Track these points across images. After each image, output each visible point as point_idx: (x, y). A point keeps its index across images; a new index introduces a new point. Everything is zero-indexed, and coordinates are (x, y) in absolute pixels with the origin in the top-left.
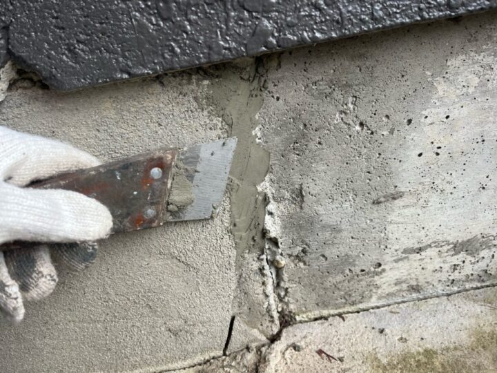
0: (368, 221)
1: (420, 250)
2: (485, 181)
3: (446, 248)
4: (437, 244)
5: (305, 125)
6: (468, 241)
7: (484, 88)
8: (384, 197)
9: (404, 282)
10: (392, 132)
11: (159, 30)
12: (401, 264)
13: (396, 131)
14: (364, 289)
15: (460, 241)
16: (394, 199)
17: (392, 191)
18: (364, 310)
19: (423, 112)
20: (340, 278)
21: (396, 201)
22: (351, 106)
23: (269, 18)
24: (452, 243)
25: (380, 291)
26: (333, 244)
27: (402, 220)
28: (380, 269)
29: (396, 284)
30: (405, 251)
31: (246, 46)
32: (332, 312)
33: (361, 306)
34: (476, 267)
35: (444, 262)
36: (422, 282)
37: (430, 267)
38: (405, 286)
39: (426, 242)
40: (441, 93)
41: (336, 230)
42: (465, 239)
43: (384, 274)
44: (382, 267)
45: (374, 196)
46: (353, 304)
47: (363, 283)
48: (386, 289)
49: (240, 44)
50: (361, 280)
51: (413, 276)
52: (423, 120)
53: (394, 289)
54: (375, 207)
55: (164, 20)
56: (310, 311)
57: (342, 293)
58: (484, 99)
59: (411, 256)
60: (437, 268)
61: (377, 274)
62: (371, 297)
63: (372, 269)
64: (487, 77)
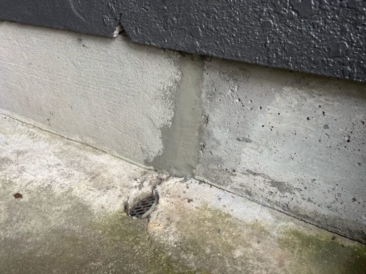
0: (233, 147)
1: (255, 174)
2: (293, 156)
3: (268, 180)
4: (263, 175)
5: (215, 90)
6: (280, 183)
7: (300, 108)
8: (243, 138)
9: (245, 186)
10: (252, 109)
11: (163, 32)
12: (244, 176)
13: (253, 110)
14: (226, 179)
15: (276, 180)
16: (247, 141)
17: (247, 137)
18: (223, 189)
19: (268, 106)
20: (215, 167)
21: (248, 143)
22: (236, 90)
23: (199, 41)
24: (271, 179)
25: (232, 184)
26: (216, 149)
27: (249, 154)
28: (234, 173)
29: (240, 185)
30: (248, 171)
31: (188, 48)
32: (209, 182)
33: (222, 187)
34: (282, 199)
35: (266, 187)
36: (253, 192)
37: (258, 186)
38: (244, 189)
39: (258, 171)
40: (277, 101)
41: (218, 143)
42: (278, 181)
43: (236, 177)
44: (235, 173)
45: (238, 135)
46: (219, 184)
47: (225, 176)
48: (235, 185)
49: (187, 47)
50: (225, 174)
51: (249, 186)
52: (267, 110)
53: (239, 187)
54: (238, 141)
55: (165, 29)
56: (200, 176)
57: (215, 175)
58: (299, 113)
59: (250, 175)
60: (262, 188)
61: (233, 175)
62: (228, 185)
63: (231, 171)
64: (303, 103)
